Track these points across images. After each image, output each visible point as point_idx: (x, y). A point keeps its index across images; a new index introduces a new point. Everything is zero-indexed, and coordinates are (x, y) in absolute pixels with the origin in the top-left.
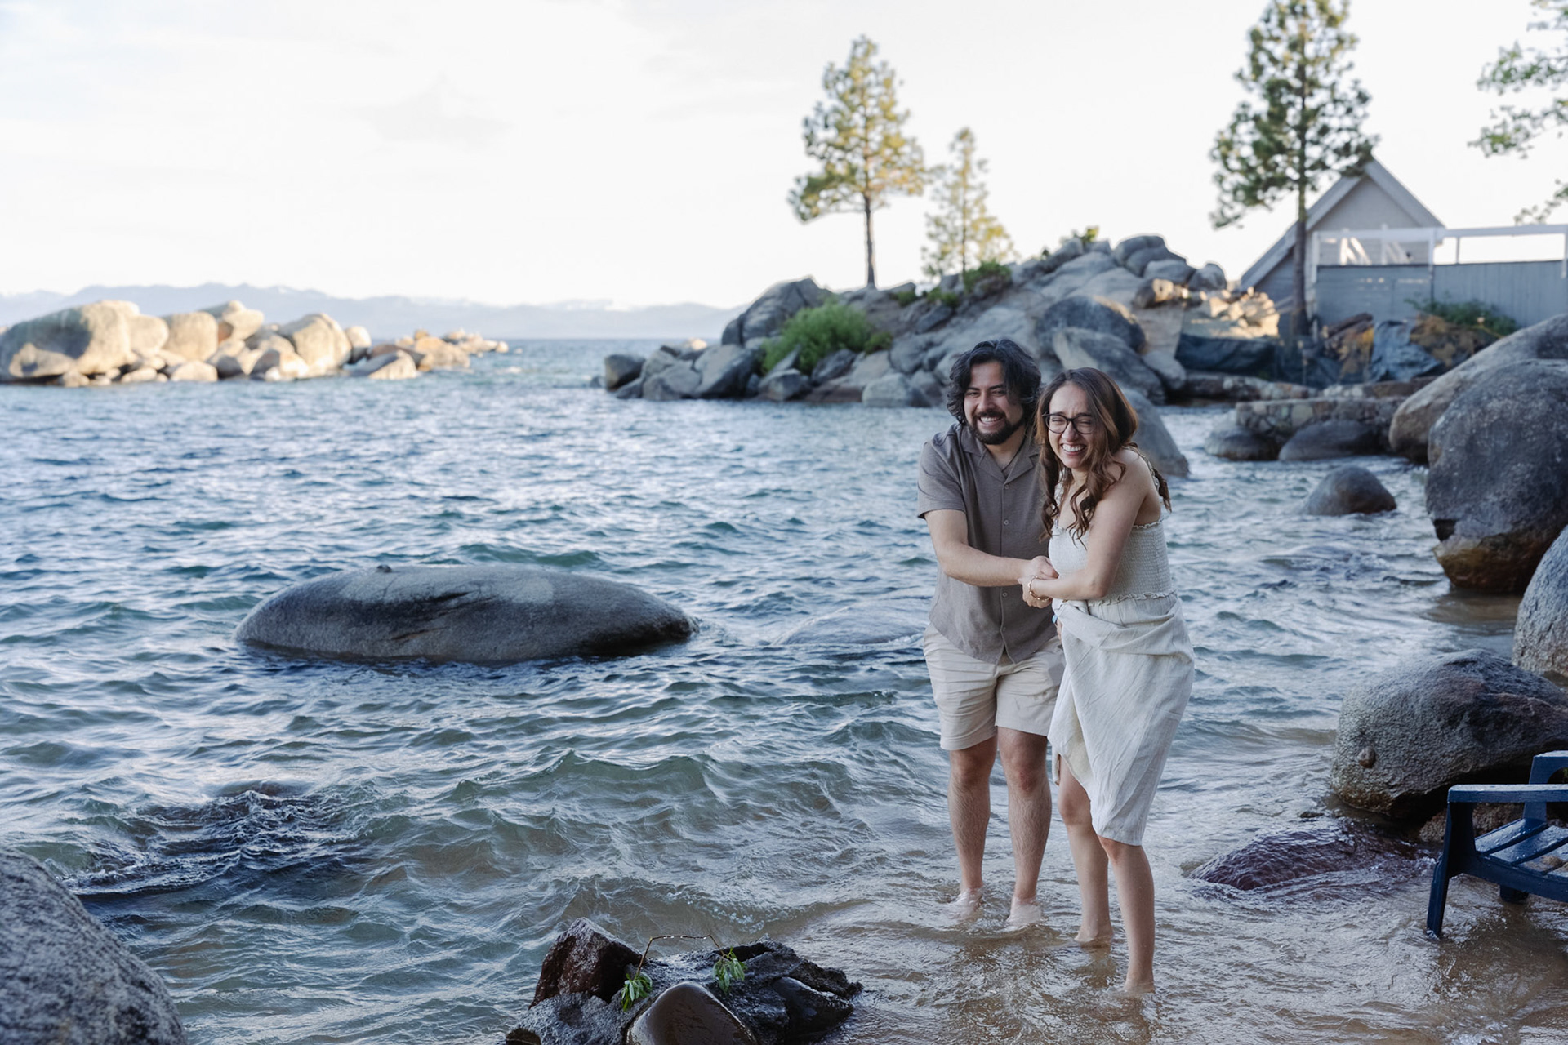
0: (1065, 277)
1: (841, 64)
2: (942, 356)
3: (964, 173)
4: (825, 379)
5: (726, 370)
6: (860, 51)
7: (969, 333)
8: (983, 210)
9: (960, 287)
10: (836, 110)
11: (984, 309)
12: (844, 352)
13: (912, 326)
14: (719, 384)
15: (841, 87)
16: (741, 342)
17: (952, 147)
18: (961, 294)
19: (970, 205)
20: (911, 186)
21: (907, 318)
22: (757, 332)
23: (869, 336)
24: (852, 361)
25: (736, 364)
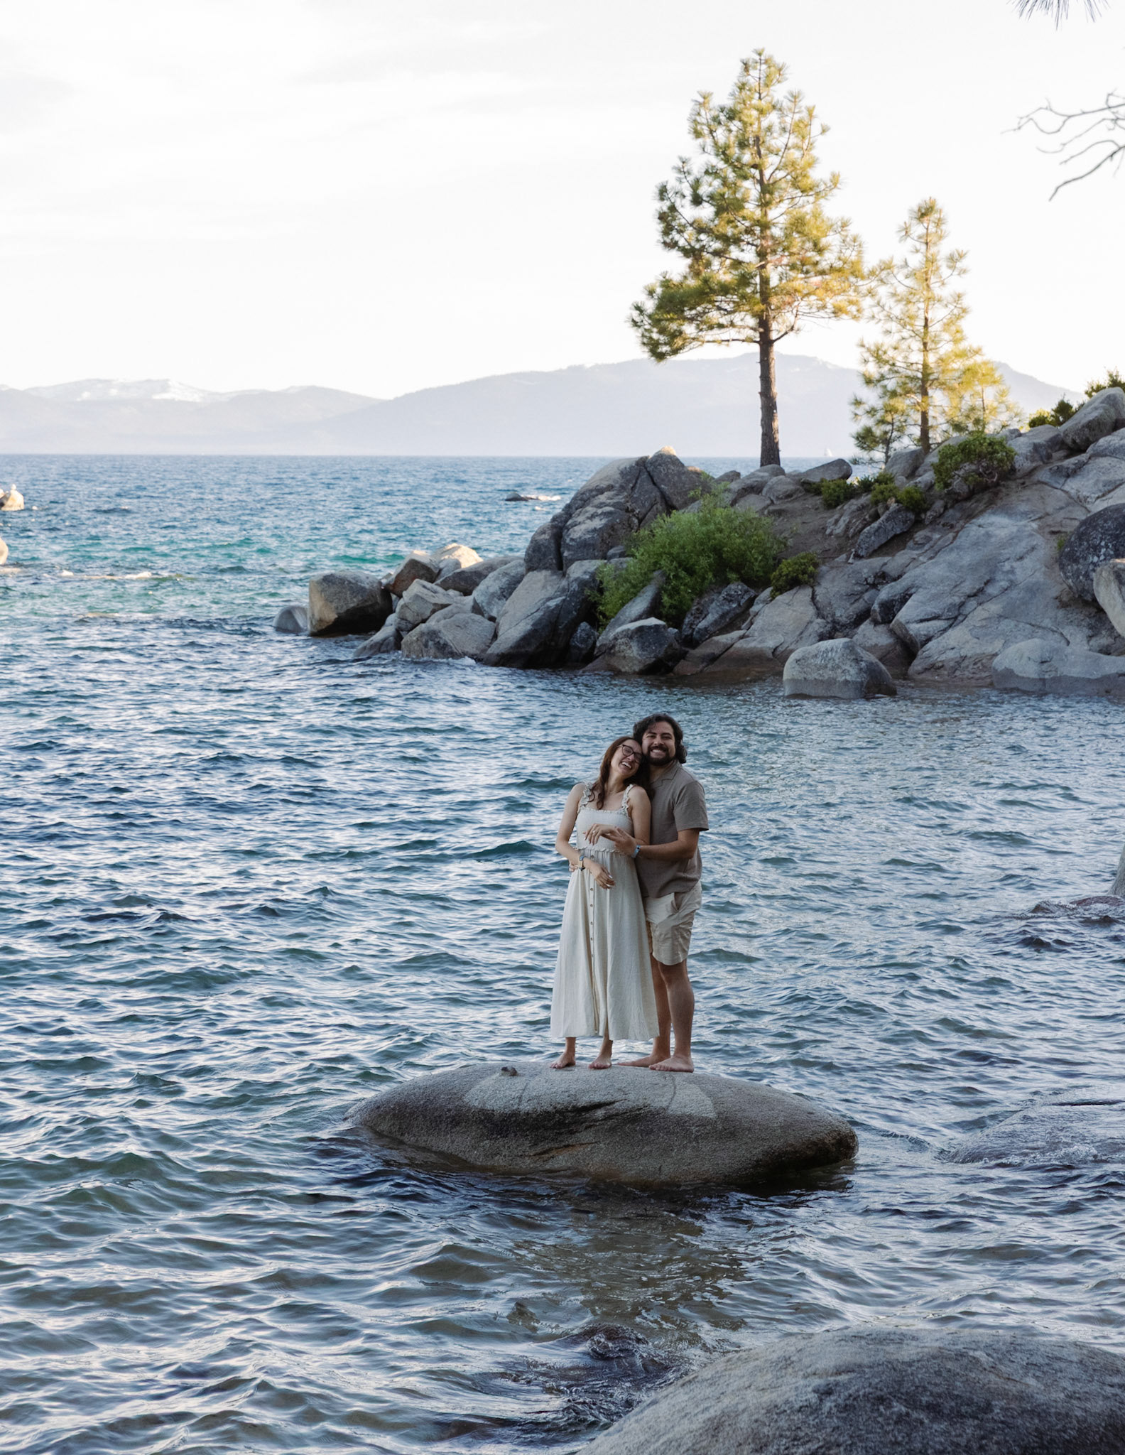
0: (1104, 462)
1: (723, 98)
2: (904, 598)
3: (924, 276)
4: (707, 634)
5: (538, 615)
6: (753, 78)
7: (947, 557)
8: (958, 338)
9: (927, 477)
10: (711, 172)
11: (970, 516)
12: (736, 587)
13: (848, 541)
14: (526, 639)
15: (721, 134)
16: (560, 566)
17: (906, 231)
18: (931, 487)
19: (934, 328)
20: (840, 300)
21: (839, 529)
22: (586, 549)
23: (778, 561)
24: (751, 602)
25: (552, 604)
